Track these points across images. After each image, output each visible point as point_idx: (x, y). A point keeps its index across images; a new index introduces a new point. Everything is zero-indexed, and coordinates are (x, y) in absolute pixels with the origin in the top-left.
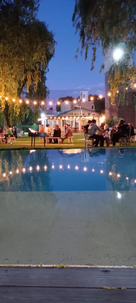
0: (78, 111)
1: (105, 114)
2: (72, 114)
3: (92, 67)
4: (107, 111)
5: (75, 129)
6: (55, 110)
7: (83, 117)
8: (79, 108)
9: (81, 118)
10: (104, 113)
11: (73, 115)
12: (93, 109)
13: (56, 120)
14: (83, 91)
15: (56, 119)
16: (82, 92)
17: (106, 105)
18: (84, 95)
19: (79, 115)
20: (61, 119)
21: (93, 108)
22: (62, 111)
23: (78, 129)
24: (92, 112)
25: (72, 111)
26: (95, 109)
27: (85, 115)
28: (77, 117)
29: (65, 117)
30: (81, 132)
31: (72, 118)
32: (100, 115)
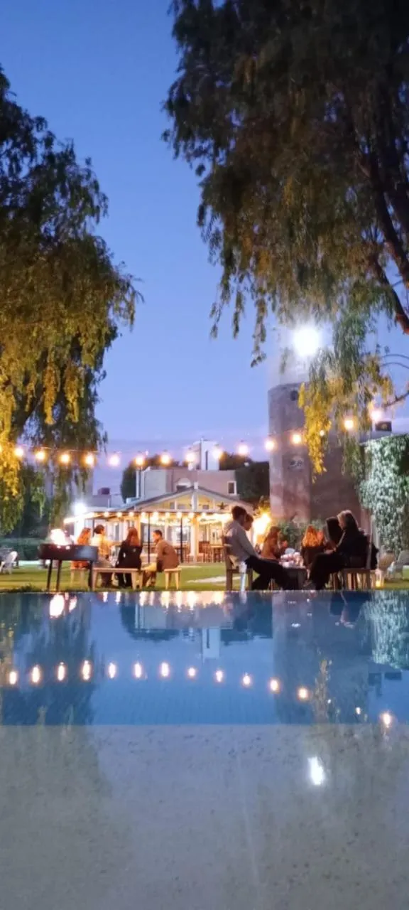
0: (190, 497)
1: (268, 509)
2: (172, 505)
3: (255, 357)
4: (275, 500)
5: (179, 553)
6: (117, 495)
7: (204, 516)
8: (192, 487)
9: (199, 519)
10: (266, 505)
11: (174, 508)
12: (233, 492)
13: (120, 524)
14: (202, 442)
15: (122, 520)
16: (200, 444)
17: (272, 483)
18: (207, 453)
19: (193, 507)
20: (138, 520)
21: (231, 491)
22: (140, 495)
23: (189, 552)
24: (230, 501)
25: (170, 498)
26: (238, 492)
27: (210, 510)
28: (185, 513)
29: (149, 513)
30: (198, 561)
31: (172, 517)
32: (256, 511)
